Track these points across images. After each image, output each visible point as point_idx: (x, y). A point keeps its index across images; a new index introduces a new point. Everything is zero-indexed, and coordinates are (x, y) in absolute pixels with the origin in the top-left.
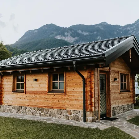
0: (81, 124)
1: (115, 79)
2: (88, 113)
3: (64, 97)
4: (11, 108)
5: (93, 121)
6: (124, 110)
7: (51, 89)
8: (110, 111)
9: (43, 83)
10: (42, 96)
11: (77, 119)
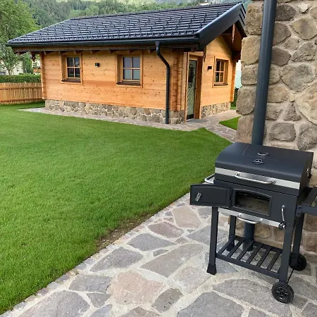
0: (162, 125)
1: (210, 68)
2: (172, 113)
3: (140, 91)
4: (61, 104)
5: (177, 122)
6: (217, 110)
7: (122, 79)
8: (199, 111)
9: (109, 70)
10: (108, 88)
11: (158, 120)
